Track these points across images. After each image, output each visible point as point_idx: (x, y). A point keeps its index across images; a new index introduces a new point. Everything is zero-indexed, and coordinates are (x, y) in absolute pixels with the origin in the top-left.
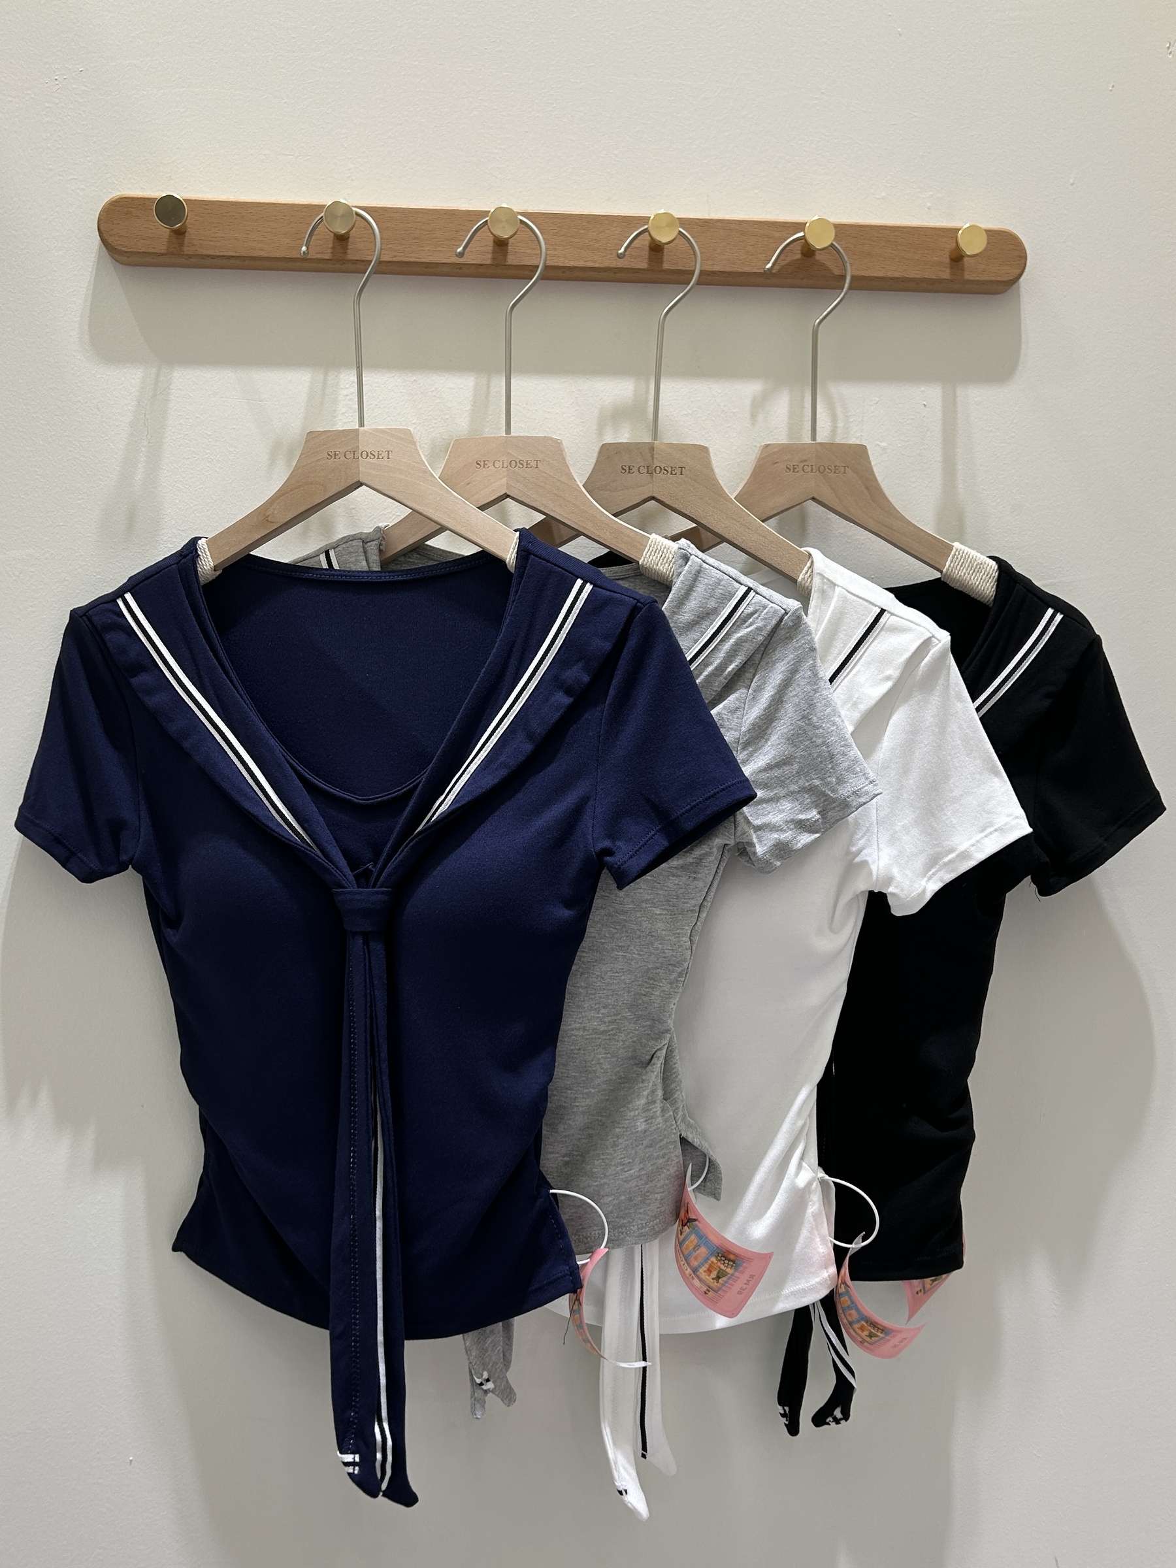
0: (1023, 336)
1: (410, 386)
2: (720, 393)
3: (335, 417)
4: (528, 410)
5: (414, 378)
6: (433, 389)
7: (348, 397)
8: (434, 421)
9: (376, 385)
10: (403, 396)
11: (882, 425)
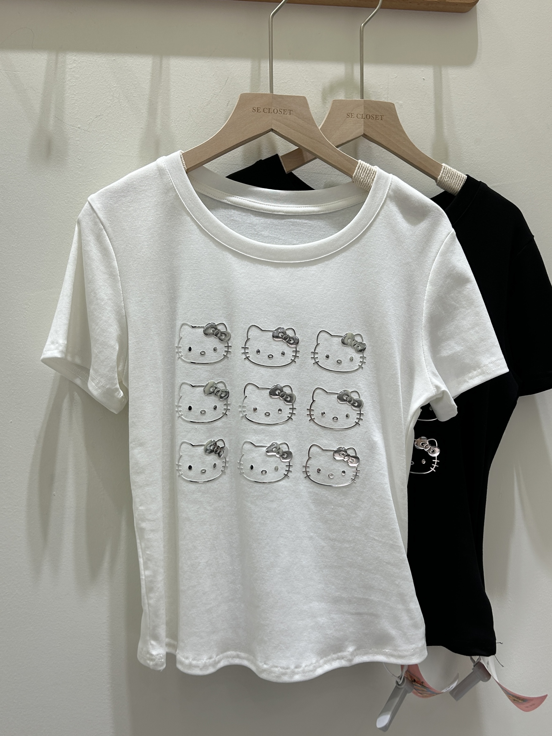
0: (479, 38)
1: (111, 63)
2: (303, 70)
3: (65, 82)
4: (186, 79)
5: (114, 58)
6: (126, 65)
7: (72, 70)
8: (127, 85)
9: (89, 62)
10: (107, 69)
11: (400, 91)
